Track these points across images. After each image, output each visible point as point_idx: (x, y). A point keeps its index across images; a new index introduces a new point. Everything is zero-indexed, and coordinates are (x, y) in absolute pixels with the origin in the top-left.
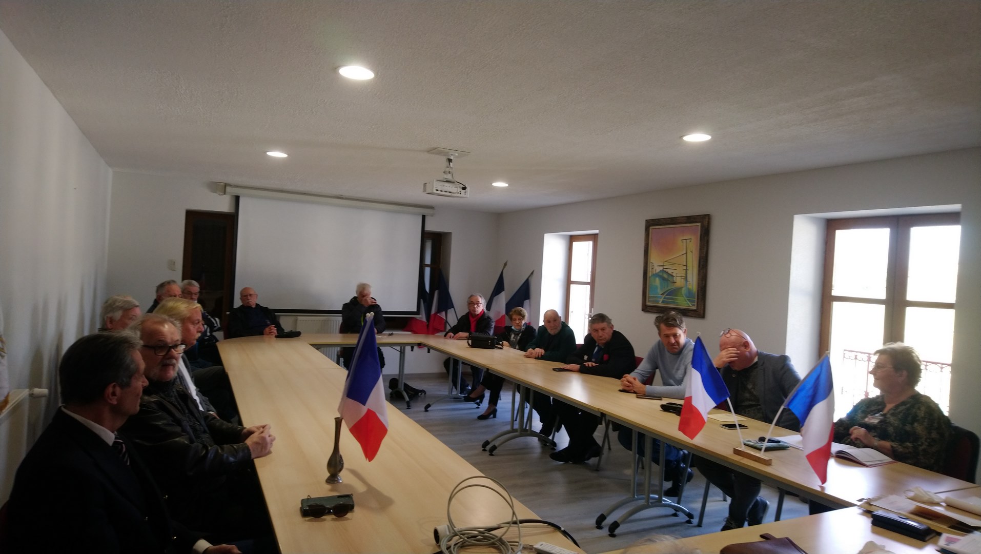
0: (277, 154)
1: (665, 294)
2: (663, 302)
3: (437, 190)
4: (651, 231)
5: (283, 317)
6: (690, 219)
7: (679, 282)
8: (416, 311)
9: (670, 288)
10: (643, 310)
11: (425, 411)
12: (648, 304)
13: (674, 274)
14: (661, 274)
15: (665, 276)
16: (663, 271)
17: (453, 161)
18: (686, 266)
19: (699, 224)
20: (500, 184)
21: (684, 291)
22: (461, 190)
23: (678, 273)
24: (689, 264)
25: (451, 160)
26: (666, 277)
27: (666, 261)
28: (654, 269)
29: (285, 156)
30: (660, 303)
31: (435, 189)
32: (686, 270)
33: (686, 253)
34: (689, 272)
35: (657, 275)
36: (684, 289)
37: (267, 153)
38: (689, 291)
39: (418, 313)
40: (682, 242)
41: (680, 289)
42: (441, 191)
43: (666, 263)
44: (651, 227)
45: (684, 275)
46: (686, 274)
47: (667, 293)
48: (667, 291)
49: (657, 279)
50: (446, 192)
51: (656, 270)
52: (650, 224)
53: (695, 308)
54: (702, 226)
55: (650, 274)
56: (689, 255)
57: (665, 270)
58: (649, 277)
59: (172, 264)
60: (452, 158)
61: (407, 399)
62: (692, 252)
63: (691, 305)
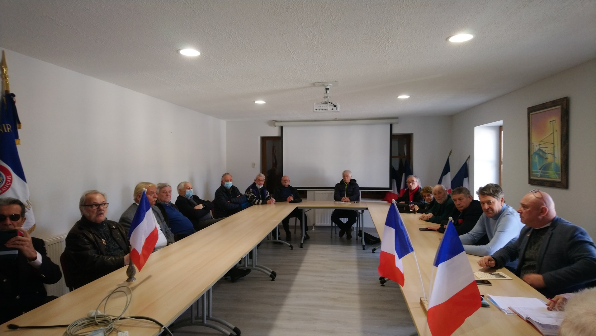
0: (260, 102)
1: (542, 169)
2: (541, 176)
3: (316, 110)
4: (531, 116)
5: (309, 191)
6: (554, 103)
7: (550, 158)
8: (389, 187)
9: (544, 163)
10: (529, 183)
11: (373, 253)
12: (532, 178)
13: (546, 152)
14: (538, 152)
15: (541, 153)
16: (540, 150)
17: (329, 89)
18: (554, 144)
19: (559, 107)
20: (404, 97)
21: (553, 166)
22: (333, 107)
23: (548, 150)
24: (556, 143)
25: (328, 88)
26: (542, 155)
27: (541, 141)
28: (534, 149)
29: (264, 102)
30: (539, 176)
31: (315, 109)
32: (554, 147)
33: (553, 133)
34: (556, 149)
35: (536, 153)
36: (553, 164)
37: (255, 102)
38: (556, 165)
39: (390, 188)
40: (551, 124)
41: (550, 164)
42: (319, 110)
43: (541, 143)
44: (531, 114)
45: (552, 152)
46: (554, 151)
47: (543, 168)
48: (543, 166)
49: (536, 156)
50: (322, 110)
51: (535, 149)
52: (531, 110)
53: (560, 180)
54: (562, 109)
55: (532, 153)
56: (555, 134)
57: (541, 148)
58: (532, 155)
59: (253, 165)
60: (328, 87)
61: (364, 243)
62: (556, 131)
63: (558, 178)
